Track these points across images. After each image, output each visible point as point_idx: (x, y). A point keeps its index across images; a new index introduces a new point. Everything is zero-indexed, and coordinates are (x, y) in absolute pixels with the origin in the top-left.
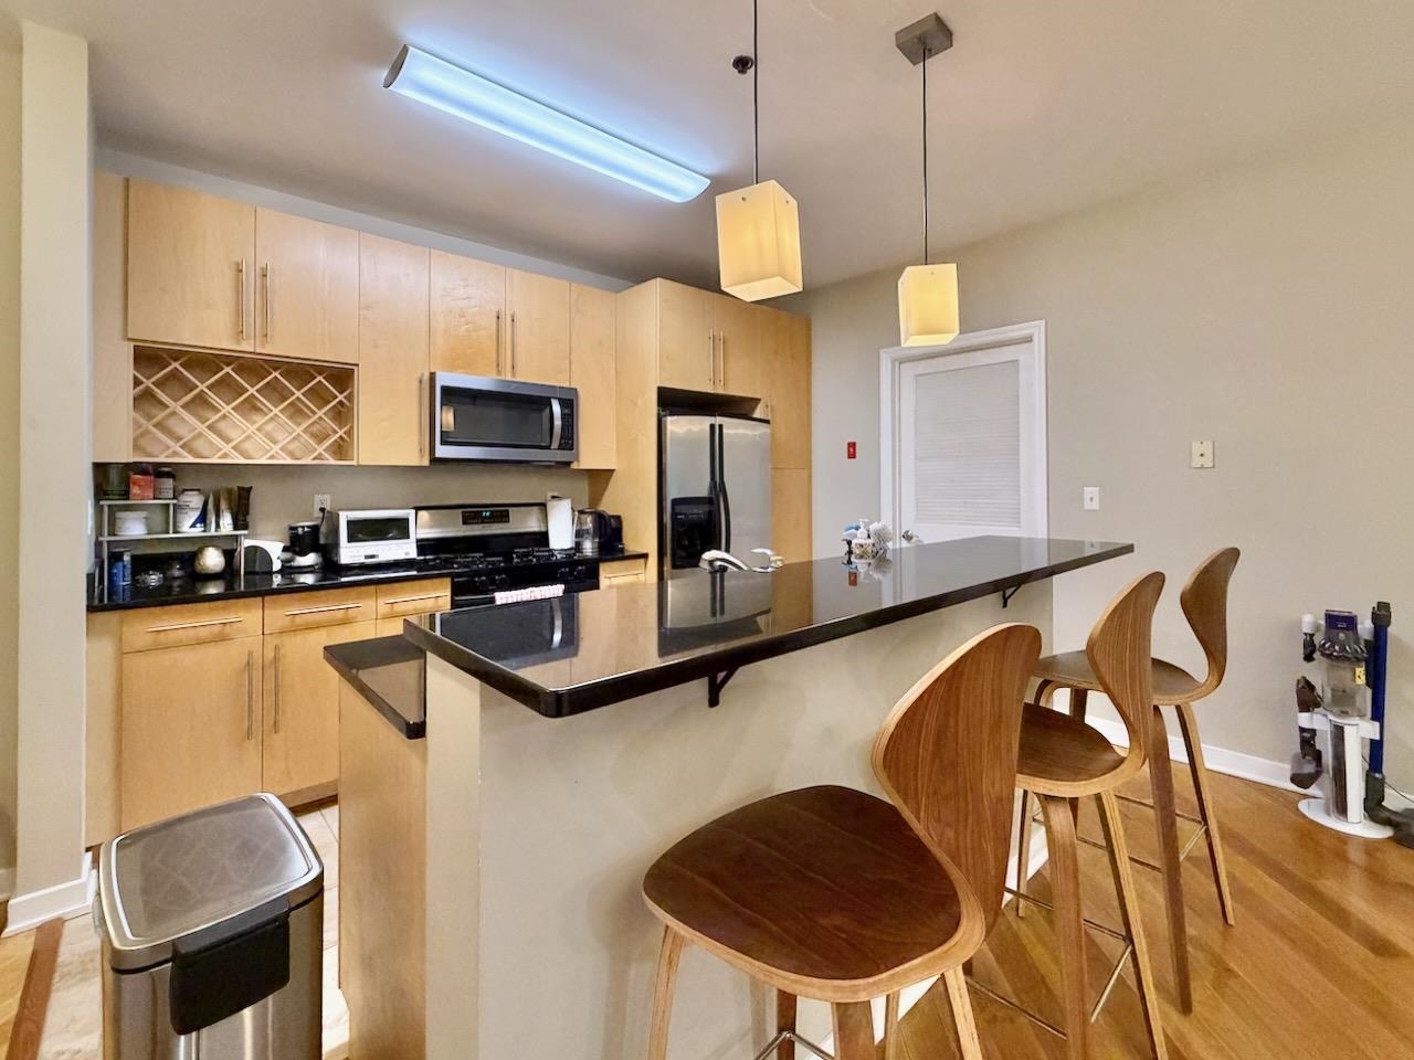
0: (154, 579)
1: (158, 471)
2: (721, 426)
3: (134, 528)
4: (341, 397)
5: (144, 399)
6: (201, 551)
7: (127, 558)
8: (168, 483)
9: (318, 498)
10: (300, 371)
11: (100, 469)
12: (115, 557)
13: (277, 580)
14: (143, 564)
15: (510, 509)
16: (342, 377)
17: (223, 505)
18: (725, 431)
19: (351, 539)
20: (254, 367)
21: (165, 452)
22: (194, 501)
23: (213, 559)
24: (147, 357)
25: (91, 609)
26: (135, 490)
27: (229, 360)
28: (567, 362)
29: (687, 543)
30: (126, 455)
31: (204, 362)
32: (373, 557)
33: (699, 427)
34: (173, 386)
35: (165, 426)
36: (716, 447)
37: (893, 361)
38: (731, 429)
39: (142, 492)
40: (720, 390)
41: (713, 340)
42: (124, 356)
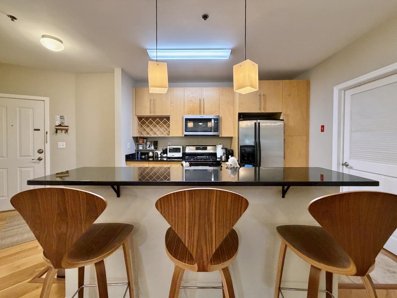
0: (143, 157)
1: (144, 138)
2: (259, 123)
3: (141, 148)
4: (168, 122)
5: (140, 126)
6: (150, 152)
7: (139, 153)
8: (145, 140)
9: (168, 143)
10: (161, 118)
11: (134, 138)
12: (138, 153)
13: (159, 159)
14: (142, 154)
15: (208, 147)
16: (168, 118)
17: (152, 144)
18: (260, 124)
19: (169, 152)
20: (154, 118)
22: (148, 143)
23: (151, 154)
24: (140, 118)
25: (126, 161)
26: (140, 141)
27: (150, 117)
28: (219, 109)
29: (246, 159)
30: (137, 135)
31: (147, 118)
32: (173, 156)
33: (250, 123)
34: (143, 123)
35: (145, 130)
36: (257, 130)
37: (340, 90)
38: (264, 123)
39: (141, 142)
40: (263, 111)
41: (260, 96)
42: (136, 120)
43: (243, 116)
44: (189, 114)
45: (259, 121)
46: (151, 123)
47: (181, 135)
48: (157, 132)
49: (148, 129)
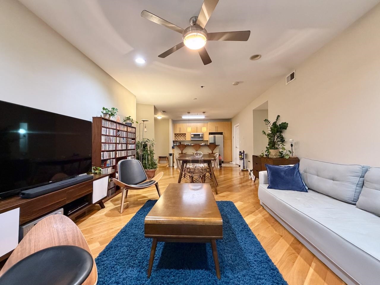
1: (176, 141)
3: (175, 145)
4: (185, 136)
5: (175, 137)
10: (183, 134)
11: (173, 141)
16: (185, 134)
20: (180, 134)
21: (177, 140)
22: (178, 143)
24: (175, 134)
25: (172, 148)
27: (179, 134)
30: (174, 140)
31: (178, 134)
33: (212, 136)
34: (176, 136)
35: (176, 138)
36: (215, 137)
37: (235, 127)
38: (216, 136)
39: (175, 142)
40: (217, 132)
41: (216, 127)
42: (174, 134)
43: (211, 134)
44: (192, 133)
45: (215, 135)
46: (179, 136)
47: (190, 140)
48: (181, 139)
49: (180, 138)
